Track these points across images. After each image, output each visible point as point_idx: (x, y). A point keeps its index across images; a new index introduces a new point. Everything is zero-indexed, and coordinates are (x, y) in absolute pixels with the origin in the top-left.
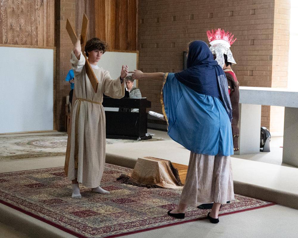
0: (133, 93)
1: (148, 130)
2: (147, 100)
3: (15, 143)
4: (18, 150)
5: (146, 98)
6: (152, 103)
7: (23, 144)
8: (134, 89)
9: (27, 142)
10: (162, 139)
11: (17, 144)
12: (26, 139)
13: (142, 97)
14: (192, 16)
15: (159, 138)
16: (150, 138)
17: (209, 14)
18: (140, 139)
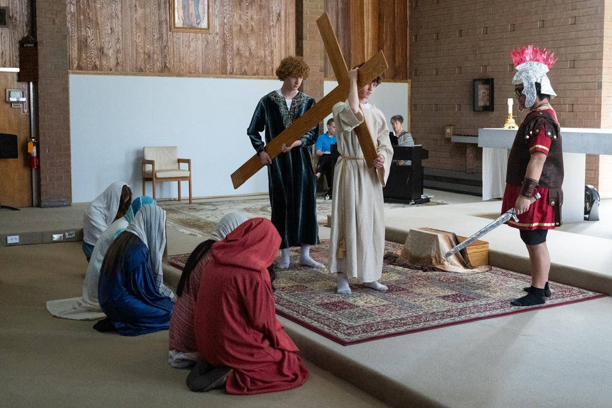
0: (402, 139)
1: (424, 189)
2: (423, 148)
3: (245, 209)
5: (420, 145)
6: (430, 154)
7: (254, 210)
8: (404, 133)
9: (260, 207)
10: (445, 202)
11: (247, 210)
12: (259, 203)
13: (415, 144)
14: (485, 29)
15: (439, 201)
16: (427, 201)
17: (509, 26)
18: (414, 203)
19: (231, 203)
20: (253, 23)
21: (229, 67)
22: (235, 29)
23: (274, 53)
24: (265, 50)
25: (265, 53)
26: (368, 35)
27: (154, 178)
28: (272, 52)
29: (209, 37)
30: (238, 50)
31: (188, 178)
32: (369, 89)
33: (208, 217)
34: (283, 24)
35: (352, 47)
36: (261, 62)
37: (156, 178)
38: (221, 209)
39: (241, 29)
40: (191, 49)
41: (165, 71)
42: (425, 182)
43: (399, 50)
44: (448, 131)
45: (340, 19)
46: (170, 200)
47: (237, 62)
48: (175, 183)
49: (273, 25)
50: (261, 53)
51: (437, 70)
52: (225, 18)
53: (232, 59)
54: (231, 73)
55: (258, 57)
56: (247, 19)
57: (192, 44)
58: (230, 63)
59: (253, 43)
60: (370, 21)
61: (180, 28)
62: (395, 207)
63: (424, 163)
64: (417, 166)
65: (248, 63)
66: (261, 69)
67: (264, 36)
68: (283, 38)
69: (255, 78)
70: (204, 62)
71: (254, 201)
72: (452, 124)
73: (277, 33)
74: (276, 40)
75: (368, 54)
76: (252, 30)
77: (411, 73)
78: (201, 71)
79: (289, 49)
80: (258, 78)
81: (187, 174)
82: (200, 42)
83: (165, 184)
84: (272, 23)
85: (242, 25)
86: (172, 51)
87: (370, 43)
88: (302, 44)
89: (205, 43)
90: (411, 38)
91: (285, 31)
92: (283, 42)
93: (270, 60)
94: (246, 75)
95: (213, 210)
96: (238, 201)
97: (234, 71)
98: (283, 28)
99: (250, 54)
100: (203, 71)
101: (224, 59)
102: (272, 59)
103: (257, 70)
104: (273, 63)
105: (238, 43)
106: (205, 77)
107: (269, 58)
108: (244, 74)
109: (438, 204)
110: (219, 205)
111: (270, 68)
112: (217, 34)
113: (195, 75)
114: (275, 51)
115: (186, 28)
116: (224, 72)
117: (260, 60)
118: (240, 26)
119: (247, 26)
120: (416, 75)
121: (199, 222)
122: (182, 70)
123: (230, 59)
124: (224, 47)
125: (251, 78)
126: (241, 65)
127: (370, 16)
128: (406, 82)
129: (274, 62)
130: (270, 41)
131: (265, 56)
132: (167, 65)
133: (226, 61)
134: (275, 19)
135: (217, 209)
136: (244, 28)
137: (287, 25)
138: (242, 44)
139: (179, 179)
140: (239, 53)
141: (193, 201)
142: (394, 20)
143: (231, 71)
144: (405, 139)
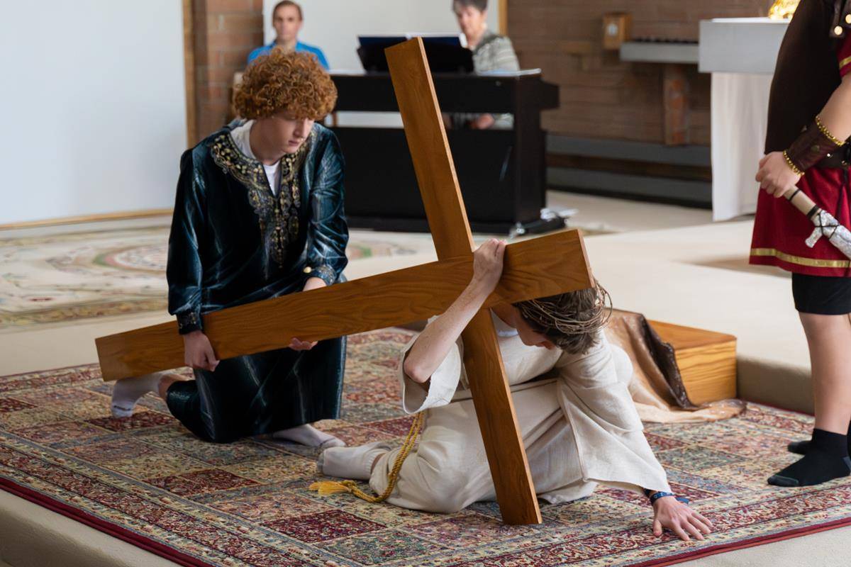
0: (486, 55)
1: (551, 195)
2: (546, 78)
3: (50, 261)
4: (60, 288)
5: (536, 71)
6: (564, 95)
7: (78, 265)
8: (490, 39)
9: (94, 254)
10: (607, 227)
11: (56, 263)
12: (89, 244)
13: (522, 67)
15: (593, 226)
16: (558, 226)
19: (9, 244)
42: (553, 174)
44: (612, 29)
63: (548, 120)
64: (529, 131)
72: (623, 10)
144: (493, 55)
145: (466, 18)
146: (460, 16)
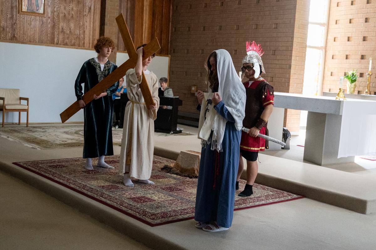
0: (166, 92)
1: (178, 125)
2: (180, 99)
3: (64, 132)
4: (68, 139)
5: (178, 97)
6: (183, 102)
7: (71, 134)
9: (74, 131)
11: (66, 133)
12: (73, 129)
13: (174, 96)
14: (220, 27)
15: (188, 132)
16: (180, 132)
17: (235, 26)
18: (172, 133)
19: (54, 127)
20: (73, 13)
21: (56, 40)
22: (61, 15)
23: (86, 33)
24: (80, 31)
25: (79, 32)
26: (146, 25)
27: (4, 109)
28: (84, 32)
29: (44, 19)
30: (62, 29)
31: (27, 110)
32: (149, 60)
33: (41, 137)
34: (92, 14)
35: (135, 33)
36: (77, 38)
37: (6, 109)
38: (48, 131)
39: (65, 16)
40: (32, 26)
41: (14, 39)
42: (179, 120)
43: (164, 36)
44: (193, 89)
45: (128, 14)
46: (13, 124)
47: (61, 37)
48: (17, 113)
49: (86, 15)
50: (77, 32)
51: (188, 50)
52: (55, 8)
53: (58, 34)
54: (57, 44)
55: (75, 35)
56: (69, 9)
57: (33, 23)
58: (57, 37)
59: (72, 25)
60: (147, 16)
61: (25, 12)
62: (161, 135)
63: (180, 108)
64: (175, 110)
65: (68, 38)
66: (77, 43)
67: (79, 21)
68: (92, 23)
69: (72, 48)
70: (40, 35)
71: (69, 127)
72: (196, 84)
73: (88, 20)
74: (87, 24)
75: (145, 37)
76: (72, 17)
77: (171, 51)
78: (37, 41)
79: (95, 31)
80: (74, 48)
81: (26, 108)
82: (38, 23)
83: (10, 113)
84: (85, 13)
85: (66, 13)
86: (19, 26)
87: (147, 30)
88: (104, 28)
89: (41, 23)
90: (172, 30)
91: (94, 19)
92: (92, 26)
93: (83, 37)
94: (67, 45)
95: (44, 132)
96: (58, 126)
97: (60, 42)
98: (92, 17)
99: (70, 32)
100: (39, 41)
101: (53, 34)
102: (84, 36)
103: (74, 43)
104: (84, 39)
105: (62, 25)
106: (40, 45)
107: (82, 36)
108: (65, 45)
109: (187, 134)
110: (47, 129)
111: (83, 42)
112: (49, 18)
113: (33, 43)
114: (86, 31)
115: (29, 12)
116: (52, 42)
117: (76, 37)
118: (65, 14)
119: (69, 14)
120: (174, 53)
121: (36, 140)
122: (25, 39)
123: (57, 35)
124: (53, 27)
125: (70, 48)
126: (64, 38)
127: (147, 13)
128: (167, 57)
129: (86, 38)
130: (84, 25)
131: (80, 34)
132: (15, 35)
133: (54, 35)
134: (87, 11)
135: (46, 131)
136: (67, 15)
137: (95, 15)
138: (65, 25)
139: (20, 111)
140: (63, 31)
141: (29, 125)
142: (162, 17)
143: (57, 42)
144: (168, 92)
145: (162, 84)
146: (161, 84)
